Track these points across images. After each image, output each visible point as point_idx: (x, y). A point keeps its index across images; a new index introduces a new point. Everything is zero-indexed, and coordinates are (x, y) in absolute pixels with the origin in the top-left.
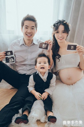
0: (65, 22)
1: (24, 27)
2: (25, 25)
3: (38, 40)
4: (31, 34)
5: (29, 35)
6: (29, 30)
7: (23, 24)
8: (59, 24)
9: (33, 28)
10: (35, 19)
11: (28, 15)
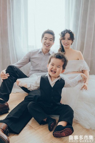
0: (70, 31)
1: (44, 38)
2: (45, 37)
3: (53, 52)
4: (49, 44)
5: (47, 45)
6: (47, 41)
7: (43, 36)
8: (66, 32)
9: (51, 40)
10: (53, 33)
11: (48, 29)
